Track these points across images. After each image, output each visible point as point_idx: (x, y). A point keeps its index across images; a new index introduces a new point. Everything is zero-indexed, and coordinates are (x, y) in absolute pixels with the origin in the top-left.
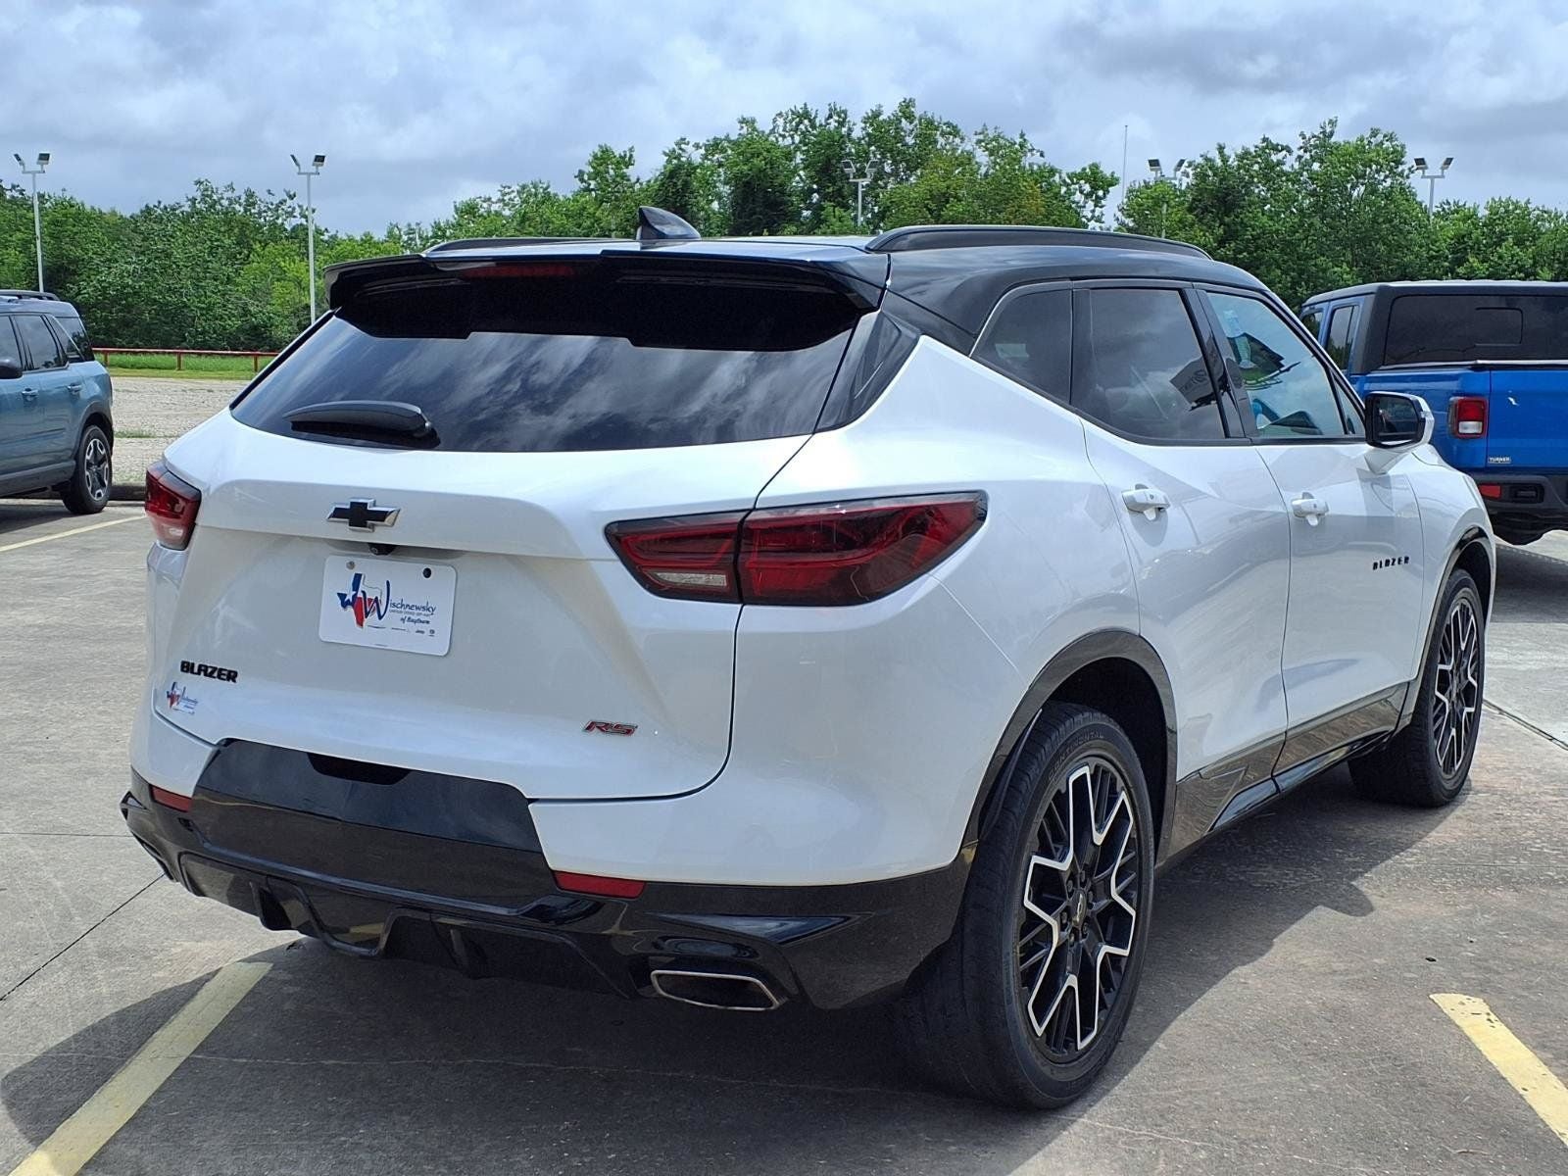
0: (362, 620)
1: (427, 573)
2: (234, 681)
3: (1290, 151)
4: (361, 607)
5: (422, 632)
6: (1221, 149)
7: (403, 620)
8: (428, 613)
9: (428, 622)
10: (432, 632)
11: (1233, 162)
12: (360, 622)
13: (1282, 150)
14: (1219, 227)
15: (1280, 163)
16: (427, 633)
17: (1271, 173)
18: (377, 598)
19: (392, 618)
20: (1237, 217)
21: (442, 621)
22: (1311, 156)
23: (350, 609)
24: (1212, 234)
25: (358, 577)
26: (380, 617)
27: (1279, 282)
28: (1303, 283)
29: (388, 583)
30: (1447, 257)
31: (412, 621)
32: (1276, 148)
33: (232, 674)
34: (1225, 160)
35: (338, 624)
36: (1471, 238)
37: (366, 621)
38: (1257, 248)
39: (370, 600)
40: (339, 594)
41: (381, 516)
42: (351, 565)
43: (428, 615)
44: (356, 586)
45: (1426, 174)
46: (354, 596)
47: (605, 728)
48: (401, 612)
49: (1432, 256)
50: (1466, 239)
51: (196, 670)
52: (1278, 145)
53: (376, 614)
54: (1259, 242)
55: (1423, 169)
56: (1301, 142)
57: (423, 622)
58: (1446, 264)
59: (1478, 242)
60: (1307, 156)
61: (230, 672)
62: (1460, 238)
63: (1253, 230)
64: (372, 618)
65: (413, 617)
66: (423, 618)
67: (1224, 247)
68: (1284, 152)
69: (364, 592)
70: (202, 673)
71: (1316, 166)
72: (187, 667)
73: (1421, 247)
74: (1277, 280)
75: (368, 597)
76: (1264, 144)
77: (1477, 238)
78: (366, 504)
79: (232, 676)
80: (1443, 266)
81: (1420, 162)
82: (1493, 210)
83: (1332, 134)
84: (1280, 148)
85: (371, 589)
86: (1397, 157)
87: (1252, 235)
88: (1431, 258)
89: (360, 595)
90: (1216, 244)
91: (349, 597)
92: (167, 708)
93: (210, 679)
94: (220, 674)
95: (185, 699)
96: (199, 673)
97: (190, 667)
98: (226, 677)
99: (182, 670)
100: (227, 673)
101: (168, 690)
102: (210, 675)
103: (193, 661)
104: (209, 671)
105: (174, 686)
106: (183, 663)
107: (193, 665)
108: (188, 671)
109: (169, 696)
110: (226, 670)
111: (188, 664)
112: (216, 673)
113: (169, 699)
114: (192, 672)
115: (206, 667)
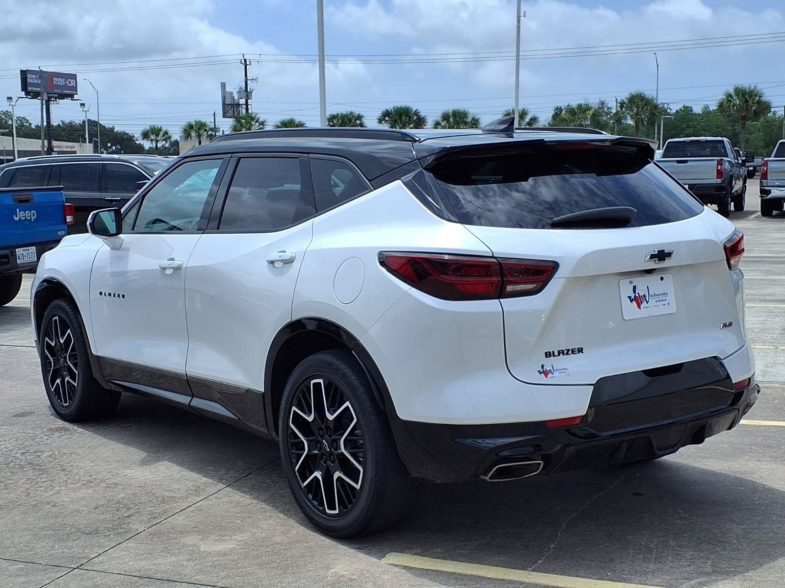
0: (640, 306)
1: (662, 279)
2: (582, 352)
4: (638, 300)
5: (665, 305)
10: (669, 303)
12: (639, 307)
16: (667, 304)
18: (644, 295)
19: (652, 302)
21: (671, 298)
23: (634, 302)
25: (634, 287)
26: (647, 303)
29: (647, 287)
33: (580, 349)
35: (630, 310)
37: (642, 306)
40: (628, 297)
41: (670, 255)
42: (631, 282)
44: (634, 292)
46: (635, 296)
48: (655, 298)
51: (556, 354)
53: (645, 301)
61: (578, 349)
64: (644, 304)
66: (664, 299)
69: (638, 294)
70: (561, 355)
72: (548, 355)
75: (640, 295)
78: (664, 250)
79: (580, 350)
85: (641, 291)
89: (637, 295)
91: (633, 297)
92: (542, 379)
93: (567, 356)
94: (573, 352)
95: (555, 370)
96: (559, 355)
97: (552, 354)
98: (577, 352)
99: (546, 357)
100: (577, 350)
101: (539, 370)
102: (567, 354)
103: (553, 350)
104: (565, 352)
105: (543, 366)
106: (546, 353)
107: (553, 352)
108: (550, 356)
109: (540, 373)
110: (575, 349)
111: (550, 352)
112: (570, 352)
113: (543, 375)
114: (554, 356)
115: (563, 351)
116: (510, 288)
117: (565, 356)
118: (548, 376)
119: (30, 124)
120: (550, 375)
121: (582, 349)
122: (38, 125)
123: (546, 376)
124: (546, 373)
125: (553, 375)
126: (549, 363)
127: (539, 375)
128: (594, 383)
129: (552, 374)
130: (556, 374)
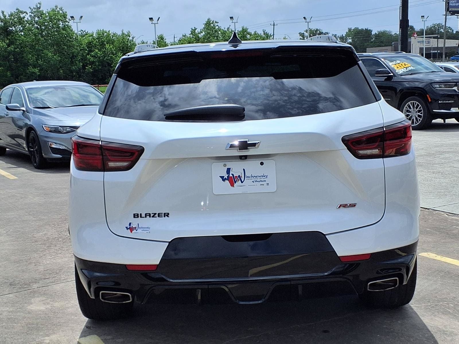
1: (262, 164)
3: (27, 13)
4: (232, 180)
5: (263, 185)
6: (3, 12)
7: (253, 182)
8: (264, 177)
9: (265, 181)
10: (268, 184)
11: (7, 17)
12: (233, 185)
13: (24, 13)
14: (7, 40)
15: (24, 18)
16: (265, 185)
17: (21, 21)
18: (239, 176)
19: (248, 182)
20: (13, 37)
21: (272, 179)
22: (34, 15)
23: (227, 182)
24: (5, 42)
25: (229, 169)
26: (242, 182)
27: (31, 59)
28: (40, 59)
29: (244, 170)
30: (86, 50)
31: (258, 181)
32: (22, 12)
34: (5, 16)
36: (93, 43)
37: (235, 185)
38: (22, 47)
39: (236, 177)
40: (220, 176)
41: (254, 145)
42: (225, 165)
43: (264, 179)
44: (228, 173)
45: (75, 21)
46: (228, 176)
47: (345, 206)
48: (252, 179)
49: (82, 49)
50: (91, 43)
51: (143, 215)
52: (22, 11)
53: (240, 181)
54: (22, 45)
55: (73, 20)
56: (30, 11)
57: (263, 181)
58: (87, 52)
59: (95, 44)
60: (33, 15)
61: (165, 214)
62: (90, 43)
63: (19, 41)
64: (238, 183)
65: (257, 180)
67: (10, 47)
68: (25, 14)
69: (233, 175)
71: (36, 19)
72: (136, 216)
73: (77, 46)
74: (30, 58)
76: (17, 11)
77: (95, 43)
78: (247, 141)
79: (167, 215)
80: (86, 53)
81: (72, 17)
82: (98, 34)
83: (40, 8)
84: (23, 12)
85: (236, 173)
86: (65, 16)
87: (19, 43)
88: (81, 50)
89: (231, 175)
90: (6, 46)
91: (226, 177)
92: (128, 233)
93: (153, 218)
94: (159, 215)
95: (140, 228)
96: (146, 217)
97: (139, 215)
98: (163, 216)
99: (134, 217)
100: (163, 214)
101: (127, 226)
102: (153, 217)
103: (141, 213)
104: (152, 215)
105: (130, 224)
106: (134, 214)
107: (141, 214)
108: (138, 217)
109: (127, 229)
110: (162, 213)
111: (138, 214)
112: (157, 215)
113: (129, 230)
114: (141, 217)
115: (150, 214)
116: (111, 164)
117: (151, 218)
118: (133, 232)
119: (453, 31)
120: (135, 231)
121: (168, 214)
122: (457, 31)
123: (131, 232)
124: (131, 229)
125: (137, 232)
126: (135, 222)
127: (126, 230)
128: (170, 241)
129: (136, 230)
130: (139, 231)
